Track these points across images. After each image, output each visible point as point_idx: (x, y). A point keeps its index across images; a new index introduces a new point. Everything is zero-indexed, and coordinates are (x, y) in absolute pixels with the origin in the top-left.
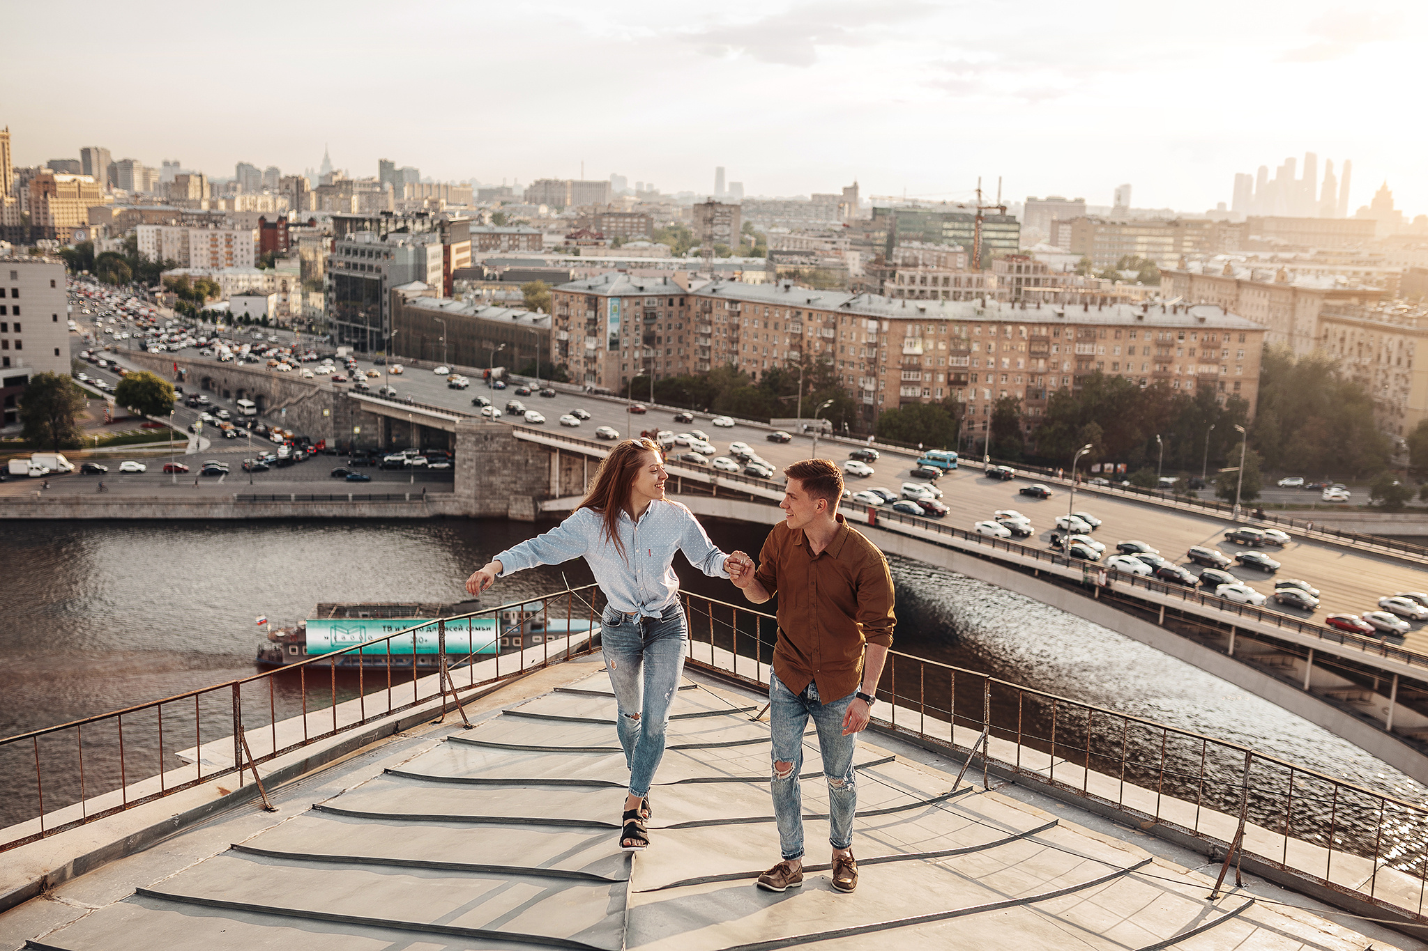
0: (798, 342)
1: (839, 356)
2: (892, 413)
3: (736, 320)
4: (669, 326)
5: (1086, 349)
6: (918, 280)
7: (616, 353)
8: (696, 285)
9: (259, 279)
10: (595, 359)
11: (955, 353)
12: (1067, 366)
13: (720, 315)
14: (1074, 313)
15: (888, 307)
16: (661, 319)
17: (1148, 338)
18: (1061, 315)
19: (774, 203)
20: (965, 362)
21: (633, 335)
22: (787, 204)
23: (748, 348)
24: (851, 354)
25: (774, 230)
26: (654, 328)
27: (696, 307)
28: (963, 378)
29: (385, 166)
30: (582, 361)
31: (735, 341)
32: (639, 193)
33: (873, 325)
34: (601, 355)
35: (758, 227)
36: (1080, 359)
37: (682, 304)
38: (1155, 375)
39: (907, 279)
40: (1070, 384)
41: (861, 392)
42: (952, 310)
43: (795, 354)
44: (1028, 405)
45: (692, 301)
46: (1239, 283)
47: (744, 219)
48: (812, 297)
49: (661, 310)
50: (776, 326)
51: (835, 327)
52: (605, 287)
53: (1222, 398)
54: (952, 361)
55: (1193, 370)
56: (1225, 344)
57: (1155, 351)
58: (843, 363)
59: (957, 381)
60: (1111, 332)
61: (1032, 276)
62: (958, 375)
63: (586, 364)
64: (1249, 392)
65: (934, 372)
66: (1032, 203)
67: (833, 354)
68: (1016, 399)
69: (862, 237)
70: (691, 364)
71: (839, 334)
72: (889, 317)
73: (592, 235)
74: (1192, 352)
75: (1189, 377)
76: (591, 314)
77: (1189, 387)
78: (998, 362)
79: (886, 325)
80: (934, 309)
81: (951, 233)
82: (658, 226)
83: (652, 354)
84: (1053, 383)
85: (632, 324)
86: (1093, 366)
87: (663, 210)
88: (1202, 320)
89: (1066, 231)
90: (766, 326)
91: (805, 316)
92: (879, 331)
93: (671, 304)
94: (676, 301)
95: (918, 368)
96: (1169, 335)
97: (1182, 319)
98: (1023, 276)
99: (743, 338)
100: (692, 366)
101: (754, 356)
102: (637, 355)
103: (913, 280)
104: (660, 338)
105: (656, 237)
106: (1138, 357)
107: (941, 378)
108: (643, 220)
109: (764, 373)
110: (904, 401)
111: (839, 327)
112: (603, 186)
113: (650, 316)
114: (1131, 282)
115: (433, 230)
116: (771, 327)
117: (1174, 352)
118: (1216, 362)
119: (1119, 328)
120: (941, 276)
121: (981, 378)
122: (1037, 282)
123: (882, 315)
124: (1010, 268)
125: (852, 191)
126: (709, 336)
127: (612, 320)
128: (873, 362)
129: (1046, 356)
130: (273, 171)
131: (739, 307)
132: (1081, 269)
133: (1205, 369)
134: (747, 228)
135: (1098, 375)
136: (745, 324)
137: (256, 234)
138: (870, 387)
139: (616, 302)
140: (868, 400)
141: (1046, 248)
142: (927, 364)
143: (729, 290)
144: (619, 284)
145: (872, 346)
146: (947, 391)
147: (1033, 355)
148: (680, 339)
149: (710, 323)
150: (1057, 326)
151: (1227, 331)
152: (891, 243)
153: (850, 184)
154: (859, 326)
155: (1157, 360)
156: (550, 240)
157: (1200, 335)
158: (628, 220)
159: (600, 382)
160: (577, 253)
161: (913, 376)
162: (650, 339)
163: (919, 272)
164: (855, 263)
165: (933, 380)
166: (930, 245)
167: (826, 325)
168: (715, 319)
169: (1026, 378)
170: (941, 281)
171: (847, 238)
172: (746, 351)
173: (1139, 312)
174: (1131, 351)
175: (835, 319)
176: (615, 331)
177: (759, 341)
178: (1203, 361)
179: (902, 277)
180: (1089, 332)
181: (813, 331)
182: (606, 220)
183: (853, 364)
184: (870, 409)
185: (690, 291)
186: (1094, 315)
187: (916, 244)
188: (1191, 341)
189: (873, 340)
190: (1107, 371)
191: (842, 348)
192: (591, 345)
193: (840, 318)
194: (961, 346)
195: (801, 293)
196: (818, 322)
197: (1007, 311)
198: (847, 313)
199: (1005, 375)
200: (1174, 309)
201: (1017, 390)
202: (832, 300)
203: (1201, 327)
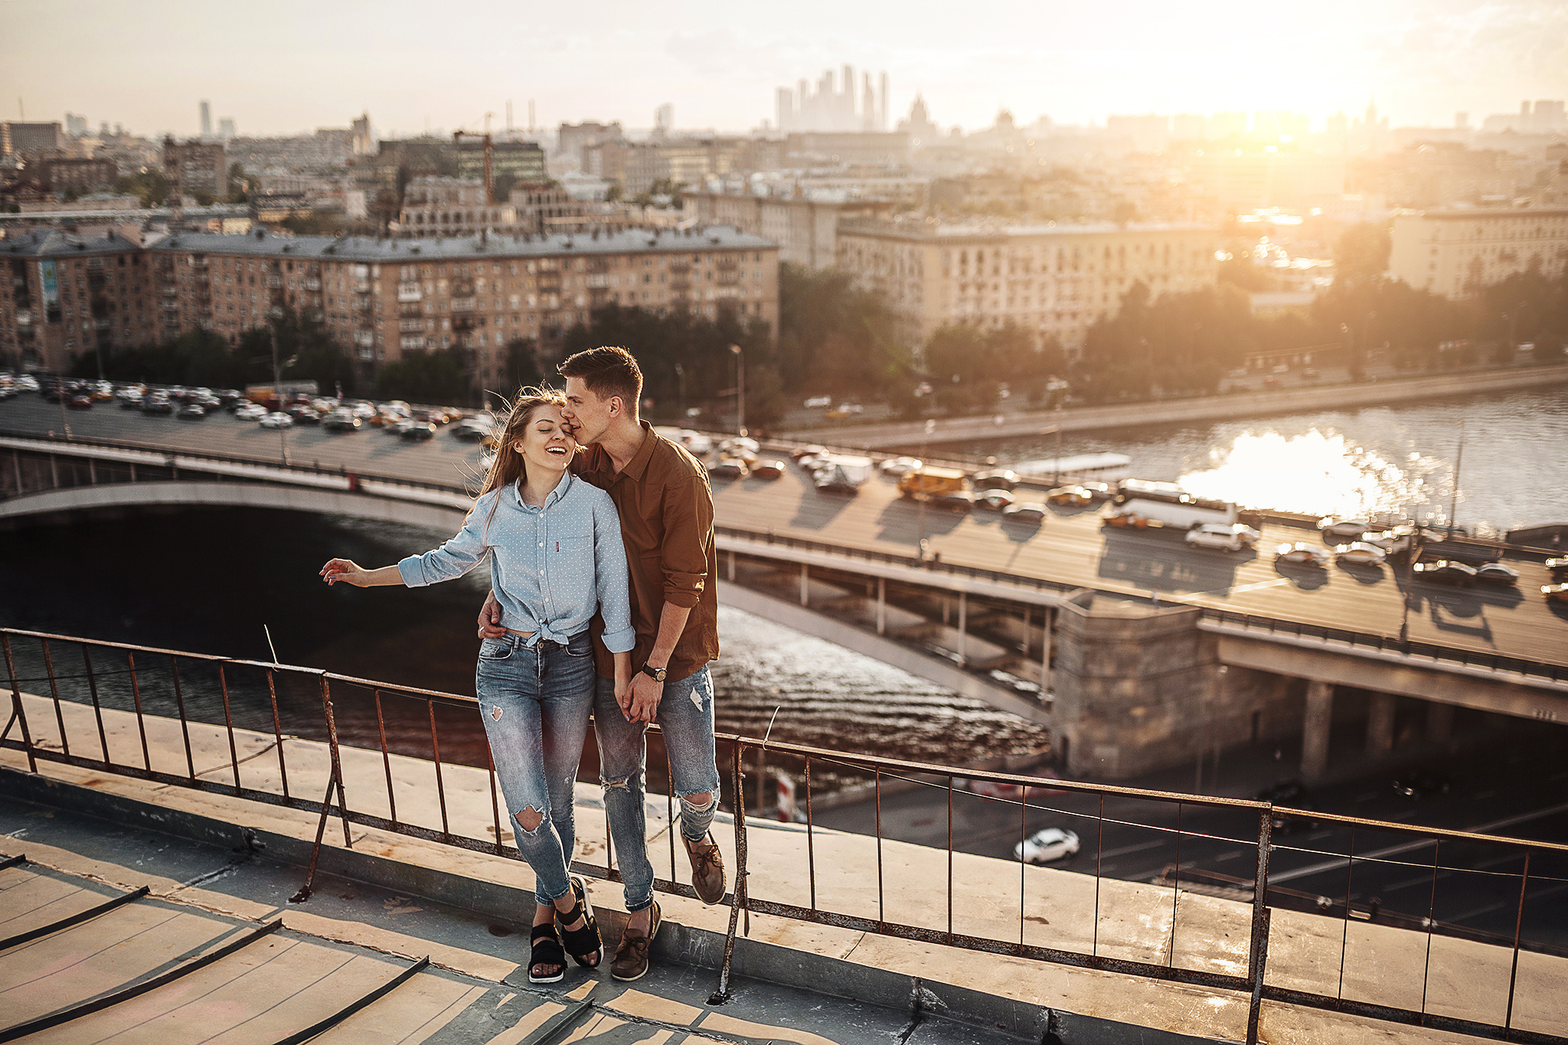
0: (279, 297)
1: (328, 309)
2: (394, 367)
3: (203, 277)
4: (123, 290)
5: (600, 281)
6: (426, 218)
7: (57, 326)
8: (151, 239)
10: (31, 336)
11: (457, 294)
12: (581, 301)
13: (185, 270)
14: (583, 242)
15: (375, 250)
16: (112, 281)
17: (662, 264)
18: (569, 246)
19: (270, 141)
20: (470, 304)
21: (78, 303)
22: (286, 142)
23: (223, 309)
24: (342, 307)
25: (268, 172)
26: (105, 293)
27: (155, 265)
28: (470, 322)
30: (16, 339)
31: (206, 301)
32: (104, 135)
33: (362, 271)
34: (39, 330)
35: (250, 169)
36: (594, 292)
37: (136, 261)
38: (675, 303)
39: (413, 218)
40: (586, 320)
41: (358, 347)
42: (454, 247)
43: (278, 312)
44: (545, 346)
45: (149, 258)
46: (760, 202)
47: (230, 161)
48: (290, 244)
49: (110, 270)
50: (252, 280)
51: (319, 276)
52: (34, 247)
53: (743, 321)
54: (455, 305)
55: (713, 294)
56: (741, 265)
57: (671, 278)
58: (334, 316)
59: (463, 324)
60: (623, 261)
61: (554, 206)
62: (464, 320)
63: (21, 343)
64: (771, 313)
65: (437, 318)
66: (565, 129)
67: (321, 307)
68: (529, 341)
69: (368, 174)
70: (156, 333)
71: (324, 285)
72: (378, 258)
73: (35, 188)
74: (709, 275)
75: (710, 302)
76: (19, 282)
77: (710, 313)
78: (507, 302)
79: (376, 271)
80: (429, 247)
81: (470, 165)
82: (124, 173)
83: (105, 324)
84: (568, 319)
85: (74, 291)
86: (609, 298)
87: (131, 154)
88: (716, 241)
89: (596, 157)
90: (240, 280)
91: (284, 267)
92: (370, 278)
93: (122, 262)
94: (129, 259)
95: (418, 315)
96: (686, 260)
97: (697, 241)
98: (545, 207)
99: (215, 298)
100: (158, 334)
101: (230, 316)
102: (86, 326)
103: (420, 219)
104: (113, 306)
105: (123, 187)
106: (654, 286)
107: (446, 324)
108: (104, 167)
109: (243, 335)
110: (407, 353)
111: (326, 275)
112: (52, 128)
113: (97, 279)
114: (663, 207)
116: (246, 280)
117: (691, 277)
118: (734, 284)
119: (633, 255)
120: (452, 212)
121: (490, 321)
122: (560, 213)
123: (372, 258)
124: (530, 200)
125: (362, 124)
126: (174, 297)
127: (48, 288)
128: (367, 312)
129: (557, 291)
131: (206, 261)
132: (612, 195)
133: (724, 292)
134: (236, 171)
135: (613, 307)
136: (216, 280)
138: (367, 340)
139: (50, 265)
140: (367, 356)
141: (578, 176)
142: (428, 309)
143: (194, 242)
144: (51, 242)
145: (363, 294)
146: (453, 339)
147: (543, 291)
148: (140, 304)
149: (173, 282)
150: (567, 257)
151: (742, 251)
152: (404, 178)
153: (358, 115)
154: (347, 271)
155: (675, 287)
157: (718, 257)
158: (84, 168)
159: (41, 362)
160: (16, 210)
161: (413, 325)
162: (100, 308)
163: (426, 210)
164: (357, 204)
165: (438, 328)
166: (447, 180)
167: (310, 275)
168: (178, 277)
169: (539, 317)
170: (452, 218)
171: (353, 175)
172: (221, 313)
173: (650, 236)
174: (647, 279)
175: (317, 268)
176: (53, 299)
177: (235, 298)
178: (722, 284)
179: (408, 217)
180: (600, 262)
181: (295, 282)
182: (55, 169)
183: (344, 317)
184: (369, 366)
185: (145, 245)
186: (604, 243)
187: (431, 179)
188: (706, 264)
189: (364, 287)
190: (625, 302)
191: (331, 301)
192: (24, 319)
193: (323, 267)
194: (462, 288)
195: (277, 241)
196: (299, 272)
197: (510, 245)
198: (332, 259)
199: (516, 316)
200: (688, 232)
201: (530, 330)
202: (313, 246)
203: (715, 248)
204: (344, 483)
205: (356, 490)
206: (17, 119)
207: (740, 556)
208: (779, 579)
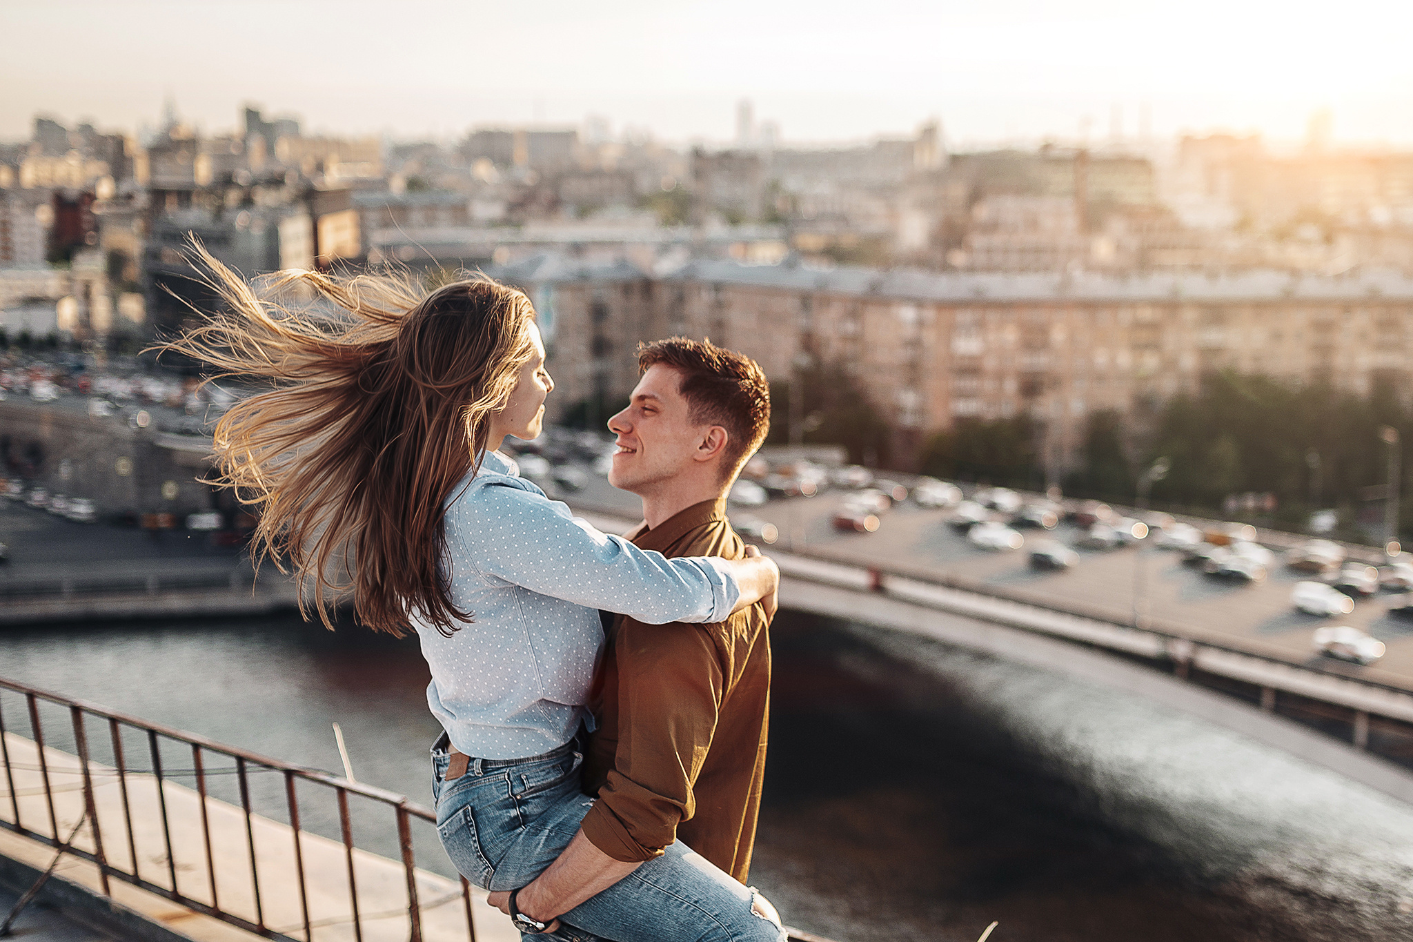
0: (809, 342)
3: (720, 314)
5: (1213, 336)
8: (665, 267)
11: (1027, 346)
12: (1189, 362)
13: (699, 305)
14: (1195, 286)
15: (932, 288)
16: (615, 315)
17: (1300, 318)
18: (1175, 290)
20: (1041, 361)
21: (574, 340)
24: (882, 357)
26: (607, 329)
27: (664, 297)
28: (1042, 384)
29: (252, 116)
33: (910, 312)
35: (790, 186)
36: (1208, 352)
37: (645, 293)
38: (1313, 370)
39: (981, 249)
40: (1193, 388)
41: (898, 410)
42: (1028, 286)
43: (806, 361)
44: (1136, 420)
45: (660, 290)
47: (767, 176)
48: (825, 276)
49: (614, 301)
50: (777, 320)
51: (858, 318)
54: (1027, 361)
55: (1366, 360)
57: (1310, 337)
58: (870, 368)
59: (1031, 387)
61: (1163, 238)
62: (1034, 382)
65: (1000, 377)
67: (859, 357)
68: (1118, 413)
71: (863, 329)
72: (932, 298)
73: (543, 204)
74: (1363, 336)
75: (1361, 372)
77: (1361, 387)
78: (1090, 360)
79: (929, 313)
80: (995, 286)
82: (644, 187)
83: (603, 366)
84: (1168, 387)
85: (572, 327)
86: (1226, 361)
87: (655, 167)
88: (1375, 290)
90: (762, 318)
91: (816, 305)
92: (921, 324)
93: (628, 293)
94: (637, 291)
95: (976, 372)
96: (1331, 314)
97: (1350, 290)
98: (1150, 239)
102: (582, 369)
104: (614, 345)
105: (640, 202)
106: (1287, 346)
107: (1011, 385)
108: (623, 181)
110: (958, 421)
112: (569, 136)
113: (599, 313)
116: (769, 319)
117: (1338, 337)
118: (1398, 347)
119: (1260, 306)
121: (1068, 384)
123: (924, 296)
128: (914, 366)
129: (1155, 346)
130: (86, 129)
131: (724, 293)
133: (1384, 359)
136: (734, 319)
137: (45, 215)
138: (911, 401)
140: (908, 421)
142: (990, 364)
143: (712, 270)
144: (553, 266)
145: (910, 343)
146: (1019, 403)
147: (1138, 347)
149: (685, 316)
150: (1171, 305)
154: (892, 314)
156: (484, 210)
161: (969, 383)
162: (600, 347)
163: (998, 241)
164: (914, 230)
165: (999, 389)
167: (847, 316)
168: (691, 313)
169: (1131, 382)
170: (1030, 250)
173: (1286, 280)
174: (1278, 336)
175: (859, 306)
178: (1381, 347)
180: (1216, 313)
181: (828, 324)
183: (884, 369)
185: (657, 275)
186: (1226, 288)
188: (1360, 321)
189: (911, 334)
190: (1246, 366)
191: (870, 349)
193: (863, 307)
194: (1035, 339)
195: (813, 272)
196: (835, 311)
197: (1098, 286)
198: (875, 298)
199: (1100, 378)
200: (1339, 277)
201: (1118, 399)
202: (853, 279)
203: (1373, 301)
204: (862, 580)
205: (876, 590)
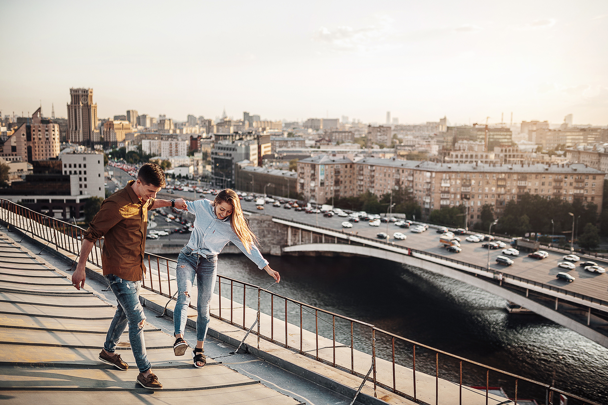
0: (398, 182)
1: (415, 188)
2: (436, 211)
3: (373, 173)
4: (346, 177)
5: (523, 183)
6: (459, 156)
7: (322, 187)
8: (357, 159)
9: (187, 160)
10: (314, 191)
11: (464, 185)
12: (514, 191)
13: (366, 171)
14: (517, 168)
15: (435, 167)
16: (342, 173)
17: (551, 178)
18: (511, 169)
19: (409, 126)
20: (469, 189)
21: (330, 180)
22: (415, 127)
23: (378, 185)
24: (420, 187)
25: (406, 137)
26: (339, 177)
27: (357, 168)
28: (468, 196)
29: (246, 114)
30: (309, 191)
31: (372, 182)
32: (353, 123)
33: (428, 174)
34: (317, 189)
35: (400, 136)
36: (520, 188)
37: (351, 167)
38: (554, 194)
39: (454, 156)
40: (515, 199)
41: (424, 203)
42: (464, 167)
43: (397, 188)
44: (497, 208)
45: (355, 166)
46: (600, 155)
47: (393, 133)
48: (404, 163)
49: (342, 169)
50: (389, 176)
51: (413, 175)
52: (318, 160)
53: (585, 204)
54: (463, 189)
55: (572, 192)
56: (586, 181)
57: (554, 184)
58: (417, 191)
59: (465, 197)
60: (534, 176)
61: (511, 153)
62: (466, 195)
63: (311, 192)
64: (598, 201)
65: (455, 194)
66: (524, 123)
67: (412, 187)
68: (491, 205)
69: (442, 139)
70: (355, 192)
71: (415, 179)
72: (435, 170)
73: (327, 141)
74: (571, 184)
75: (570, 195)
76: (313, 172)
77: (570, 200)
78: (483, 189)
79: (434, 174)
80: (454, 167)
81: (481, 137)
82: (357, 136)
83: (338, 188)
84: (508, 198)
85: (330, 176)
86: (526, 190)
87: (361, 130)
88: (575, 170)
89: (534, 134)
90: (385, 176)
91: (401, 171)
92: (431, 177)
93: (346, 167)
94: (349, 166)
95: (448, 192)
96: (560, 177)
97: (566, 170)
98: (508, 154)
99: (376, 181)
100: (355, 193)
101: (380, 188)
102: (332, 188)
103: (457, 156)
104: (341, 182)
105: (355, 141)
106: (546, 187)
107: (459, 196)
108: (350, 134)
109: (383, 195)
110: (442, 206)
111: (415, 175)
112: (336, 120)
113: (337, 172)
114: (559, 156)
115: (255, 139)
116: (387, 176)
117: (562, 184)
118: (582, 188)
119: (537, 174)
120: (469, 154)
121: (476, 196)
122: (514, 156)
123: (432, 170)
124: (502, 150)
125: (444, 120)
126: (362, 180)
127: (321, 174)
128: (429, 190)
129: (504, 186)
131: (374, 168)
132: (538, 150)
133: (578, 191)
134: (395, 137)
135: (527, 194)
136: (377, 175)
137: (188, 142)
138: (428, 201)
139: (323, 166)
140: (427, 206)
141: (525, 142)
142: (452, 190)
143: (371, 161)
144: (325, 159)
145: (428, 183)
146: (461, 202)
147: (499, 186)
148: (350, 182)
149: (362, 175)
150: (510, 173)
151: (587, 175)
152: (455, 141)
153: (443, 117)
154: (423, 175)
155: (555, 188)
156: (308, 143)
157: (575, 177)
158: (344, 134)
159: (316, 200)
160: (319, 148)
161: (446, 196)
162: (337, 182)
163: (459, 153)
164: (435, 150)
165: (455, 198)
166: (471, 142)
167: (409, 175)
168: (364, 173)
169: (496, 196)
170: (469, 156)
171: (435, 140)
172: (377, 187)
173: (546, 167)
174: (543, 184)
175: (412, 172)
176: (323, 179)
177: (382, 182)
178: (576, 188)
179: (452, 155)
180: (523, 176)
181: (404, 177)
182: (334, 134)
183: (420, 191)
184: (427, 210)
185: (354, 162)
186: (526, 169)
187: (465, 141)
188: (570, 179)
189: (428, 180)
190: (533, 193)
191: (416, 185)
192: (313, 184)
193: (415, 172)
194: (466, 184)
195: (400, 162)
196: (406, 173)
197: (487, 168)
198: (418, 170)
199: (487, 195)
200: (563, 166)
201: (492, 202)
202: (412, 164)
203: (574, 173)
204: (406, 252)
205: (410, 255)
206: (325, 117)
207: (560, 300)
208: (578, 312)
